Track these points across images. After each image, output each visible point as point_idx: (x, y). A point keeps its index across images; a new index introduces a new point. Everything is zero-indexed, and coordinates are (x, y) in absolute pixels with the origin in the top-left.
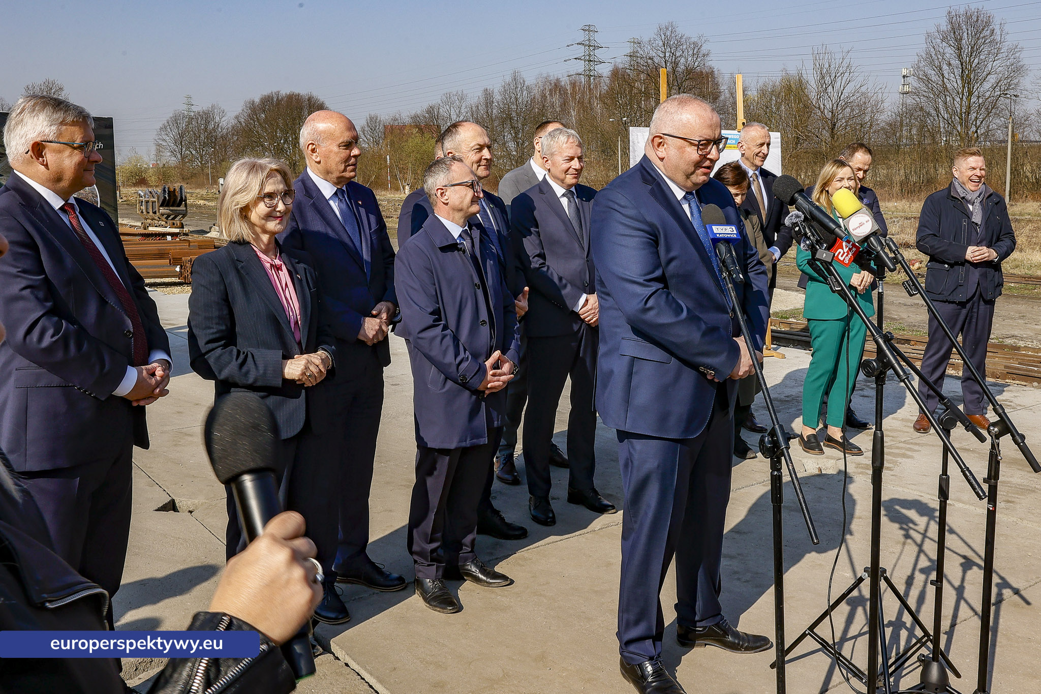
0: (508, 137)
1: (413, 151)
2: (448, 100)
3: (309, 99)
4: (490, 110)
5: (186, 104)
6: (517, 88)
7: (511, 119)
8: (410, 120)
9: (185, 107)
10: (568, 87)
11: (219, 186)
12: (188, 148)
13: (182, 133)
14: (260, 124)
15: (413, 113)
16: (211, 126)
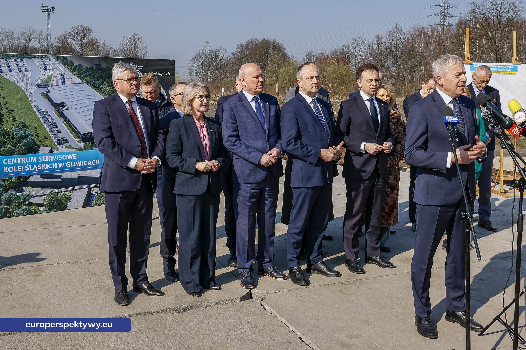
0: (391, 63)
1: (333, 73)
2: (355, 42)
3: (273, 43)
4: (380, 47)
5: (206, 46)
6: (397, 33)
7: (392, 52)
8: (332, 54)
9: (205, 48)
10: (430, 33)
11: (222, 93)
12: (206, 71)
13: (203, 62)
14: (246, 57)
15: (333, 50)
16: (218, 59)
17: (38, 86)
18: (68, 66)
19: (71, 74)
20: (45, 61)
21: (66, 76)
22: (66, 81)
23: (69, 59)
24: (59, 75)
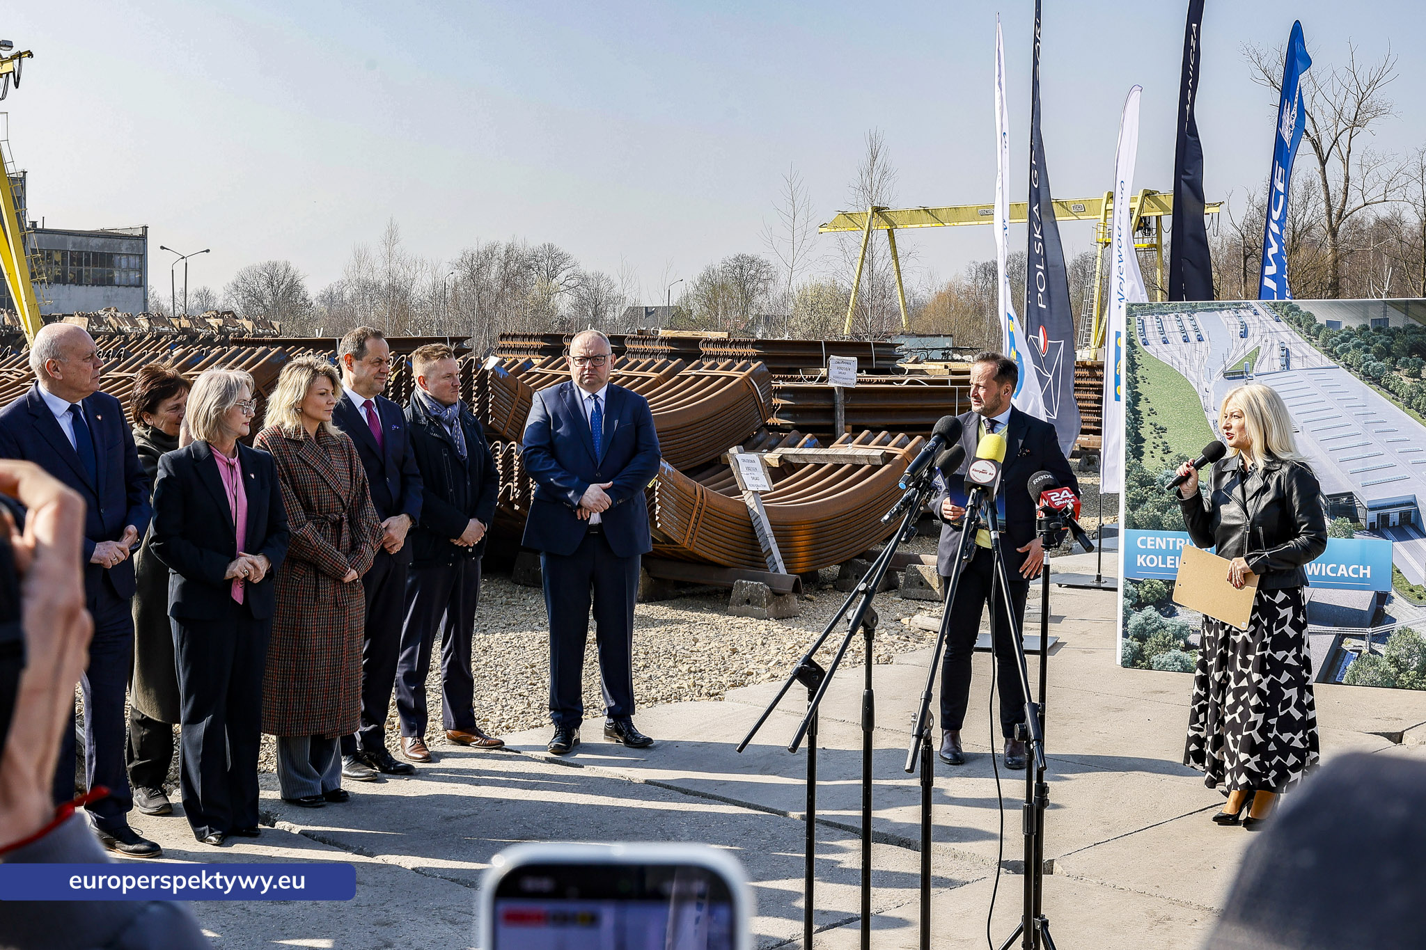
17: (1224, 376)
18: (1300, 325)
19: (1307, 345)
20: (1245, 314)
21: (1294, 351)
22: (1293, 362)
23: (1304, 309)
24: (1276, 349)
